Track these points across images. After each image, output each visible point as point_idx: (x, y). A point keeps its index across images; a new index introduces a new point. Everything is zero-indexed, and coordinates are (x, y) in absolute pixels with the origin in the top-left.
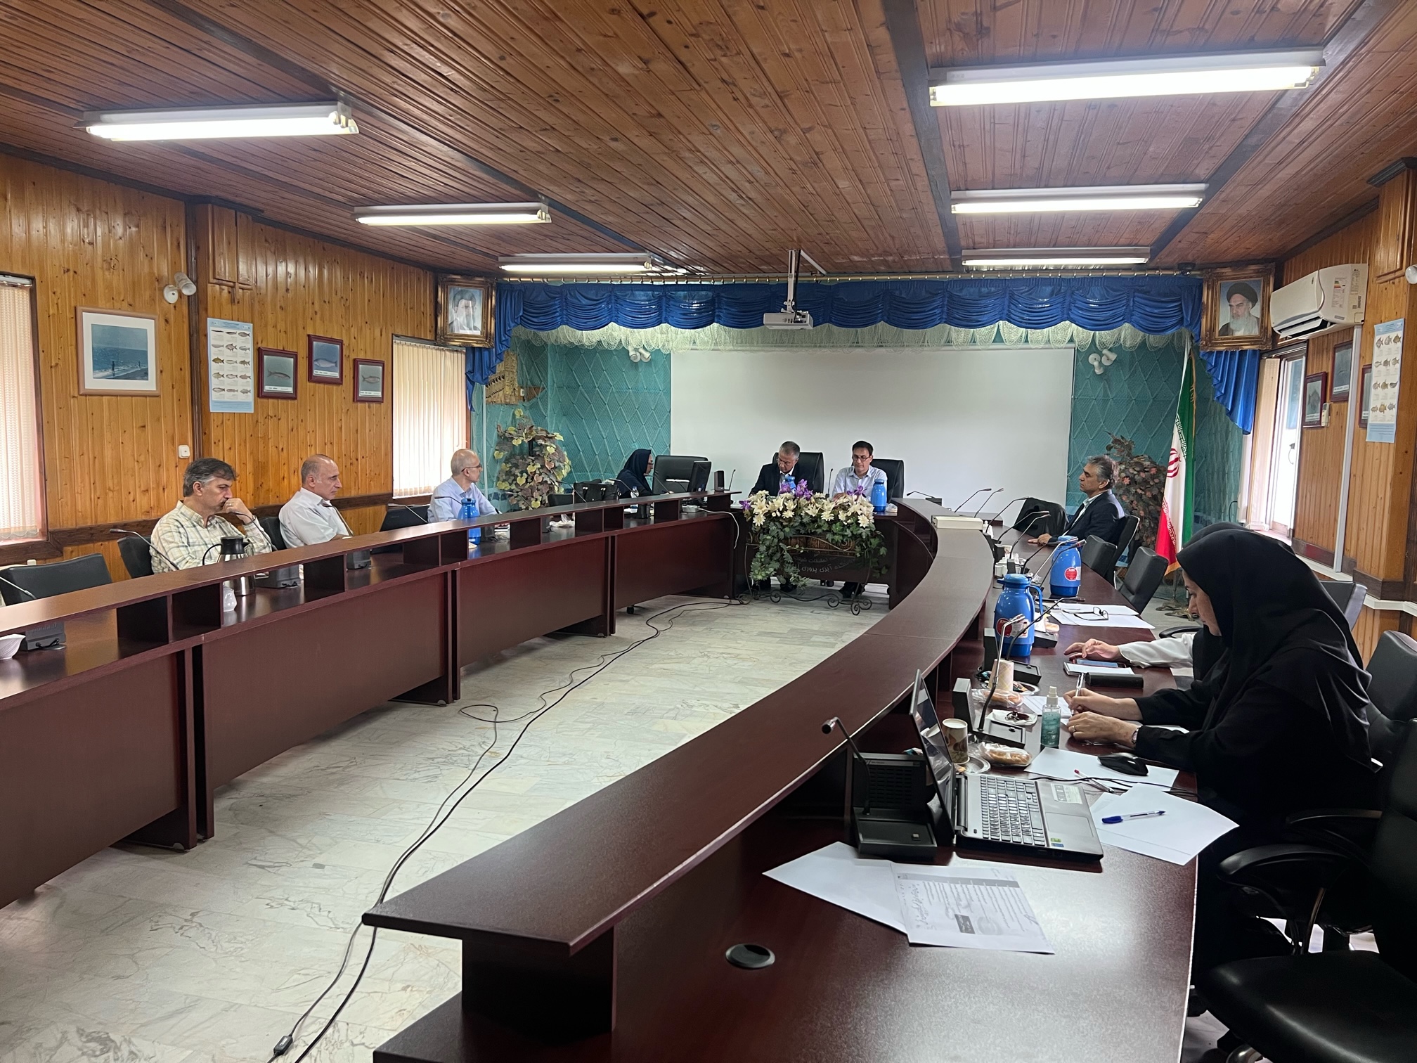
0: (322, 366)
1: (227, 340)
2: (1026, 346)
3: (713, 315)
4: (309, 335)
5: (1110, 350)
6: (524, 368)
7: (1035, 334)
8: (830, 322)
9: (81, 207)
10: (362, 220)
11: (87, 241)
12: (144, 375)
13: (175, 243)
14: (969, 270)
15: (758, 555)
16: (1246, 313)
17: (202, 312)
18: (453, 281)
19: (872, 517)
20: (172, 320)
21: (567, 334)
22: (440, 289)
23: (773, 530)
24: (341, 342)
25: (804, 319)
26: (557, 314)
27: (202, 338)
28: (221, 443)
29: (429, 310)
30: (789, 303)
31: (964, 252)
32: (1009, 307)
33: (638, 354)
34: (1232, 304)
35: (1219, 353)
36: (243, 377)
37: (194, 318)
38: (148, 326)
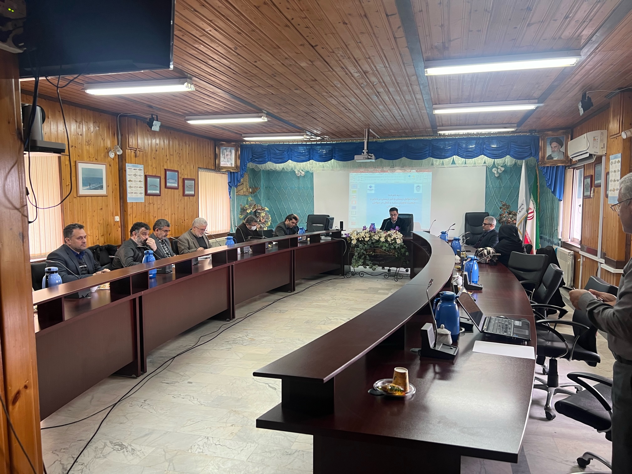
0: (171, 181)
1: (134, 172)
2: (465, 165)
3: (332, 156)
4: (165, 169)
5: (502, 166)
6: (251, 180)
7: (469, 161)
8: (382, 158)
9: (77, 120)
10: (189, 122)
11: (79, 134)
12: (101, 187)
13: (113, 133)
14: (440, 135)
15: (354, 257)
16: (559, 151)
17: (124, 161)
18: (222, 144)
19: (402, 240)
20: (112, 165)
21: (270, 165)
22: (217, 148)
23: (361, 246)
24: (178, 172)
25: (371, 157)
26: (266, 157)
27: (124, 171)
28: (132, 215)
29: (212, 156)
30: (365, 151)
31: (438, 128)
32: (458, 150)
33: (299, 173)
34: (552, 146)
35: (548, 167)
36: (140, 187)
37: (120, 164)
38: (103, 168)
